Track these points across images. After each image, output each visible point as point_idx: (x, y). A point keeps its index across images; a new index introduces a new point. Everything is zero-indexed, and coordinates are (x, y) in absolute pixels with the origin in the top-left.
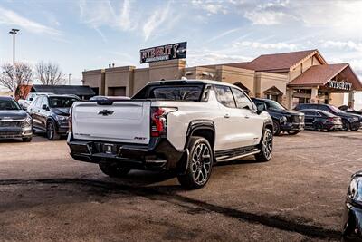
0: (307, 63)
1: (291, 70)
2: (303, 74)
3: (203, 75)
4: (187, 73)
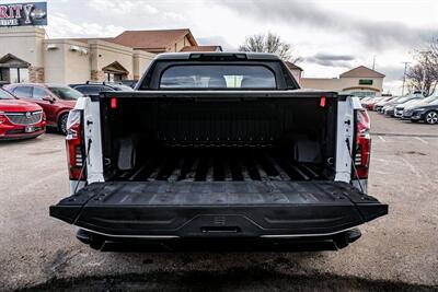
0: (180, 43)
1: (167, 50)
3: (74, 50)
4: (50, 46)
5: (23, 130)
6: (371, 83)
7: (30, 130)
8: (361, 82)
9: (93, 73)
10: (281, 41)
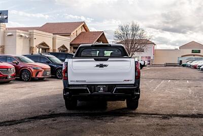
0: (79, 30)
1: (72, 34)
2: (78, 37)
3: (21, 36)
4: (8, 34)
5: (6, 77)
6: (199, 52)
7: (10, 77)
8: (193, 51)
9: (31, 49)
10: (140, 28)
